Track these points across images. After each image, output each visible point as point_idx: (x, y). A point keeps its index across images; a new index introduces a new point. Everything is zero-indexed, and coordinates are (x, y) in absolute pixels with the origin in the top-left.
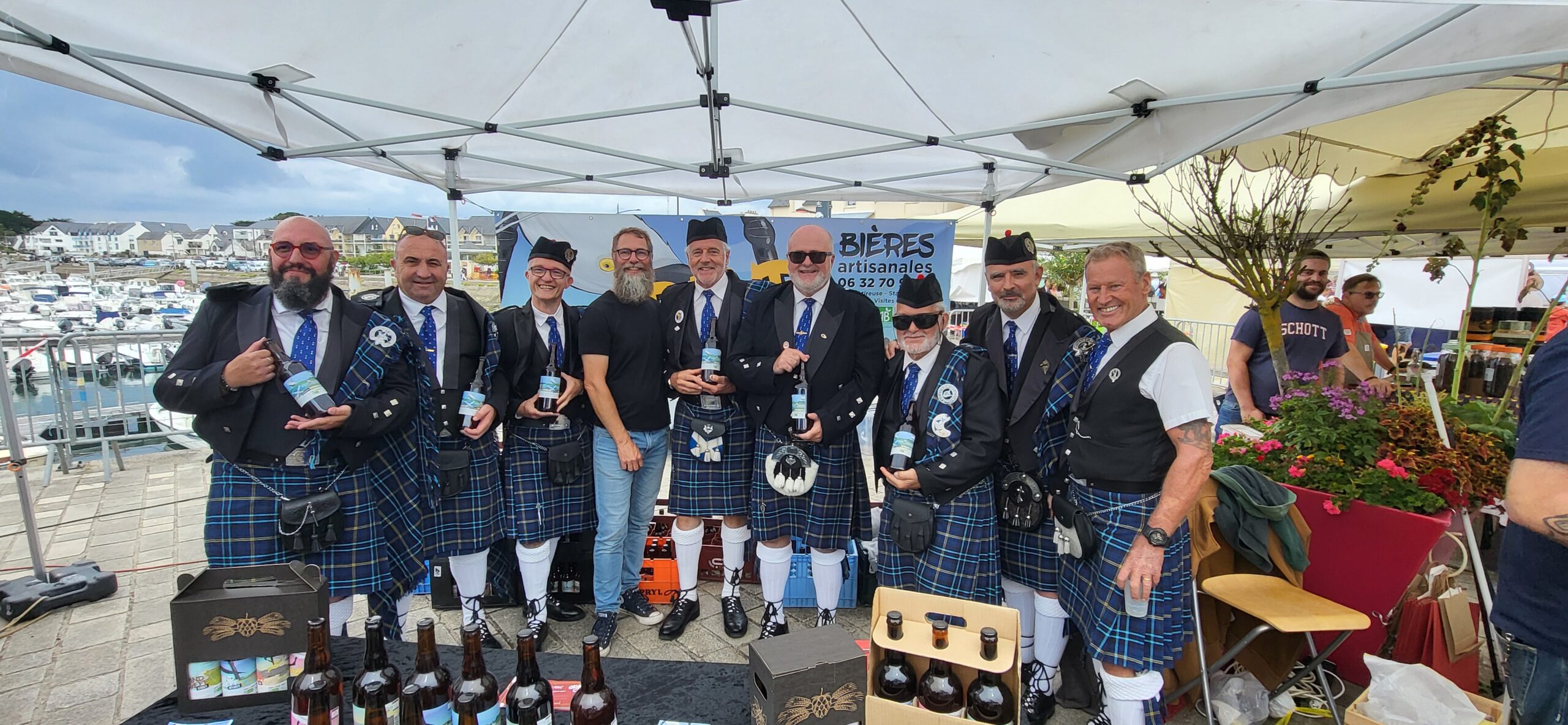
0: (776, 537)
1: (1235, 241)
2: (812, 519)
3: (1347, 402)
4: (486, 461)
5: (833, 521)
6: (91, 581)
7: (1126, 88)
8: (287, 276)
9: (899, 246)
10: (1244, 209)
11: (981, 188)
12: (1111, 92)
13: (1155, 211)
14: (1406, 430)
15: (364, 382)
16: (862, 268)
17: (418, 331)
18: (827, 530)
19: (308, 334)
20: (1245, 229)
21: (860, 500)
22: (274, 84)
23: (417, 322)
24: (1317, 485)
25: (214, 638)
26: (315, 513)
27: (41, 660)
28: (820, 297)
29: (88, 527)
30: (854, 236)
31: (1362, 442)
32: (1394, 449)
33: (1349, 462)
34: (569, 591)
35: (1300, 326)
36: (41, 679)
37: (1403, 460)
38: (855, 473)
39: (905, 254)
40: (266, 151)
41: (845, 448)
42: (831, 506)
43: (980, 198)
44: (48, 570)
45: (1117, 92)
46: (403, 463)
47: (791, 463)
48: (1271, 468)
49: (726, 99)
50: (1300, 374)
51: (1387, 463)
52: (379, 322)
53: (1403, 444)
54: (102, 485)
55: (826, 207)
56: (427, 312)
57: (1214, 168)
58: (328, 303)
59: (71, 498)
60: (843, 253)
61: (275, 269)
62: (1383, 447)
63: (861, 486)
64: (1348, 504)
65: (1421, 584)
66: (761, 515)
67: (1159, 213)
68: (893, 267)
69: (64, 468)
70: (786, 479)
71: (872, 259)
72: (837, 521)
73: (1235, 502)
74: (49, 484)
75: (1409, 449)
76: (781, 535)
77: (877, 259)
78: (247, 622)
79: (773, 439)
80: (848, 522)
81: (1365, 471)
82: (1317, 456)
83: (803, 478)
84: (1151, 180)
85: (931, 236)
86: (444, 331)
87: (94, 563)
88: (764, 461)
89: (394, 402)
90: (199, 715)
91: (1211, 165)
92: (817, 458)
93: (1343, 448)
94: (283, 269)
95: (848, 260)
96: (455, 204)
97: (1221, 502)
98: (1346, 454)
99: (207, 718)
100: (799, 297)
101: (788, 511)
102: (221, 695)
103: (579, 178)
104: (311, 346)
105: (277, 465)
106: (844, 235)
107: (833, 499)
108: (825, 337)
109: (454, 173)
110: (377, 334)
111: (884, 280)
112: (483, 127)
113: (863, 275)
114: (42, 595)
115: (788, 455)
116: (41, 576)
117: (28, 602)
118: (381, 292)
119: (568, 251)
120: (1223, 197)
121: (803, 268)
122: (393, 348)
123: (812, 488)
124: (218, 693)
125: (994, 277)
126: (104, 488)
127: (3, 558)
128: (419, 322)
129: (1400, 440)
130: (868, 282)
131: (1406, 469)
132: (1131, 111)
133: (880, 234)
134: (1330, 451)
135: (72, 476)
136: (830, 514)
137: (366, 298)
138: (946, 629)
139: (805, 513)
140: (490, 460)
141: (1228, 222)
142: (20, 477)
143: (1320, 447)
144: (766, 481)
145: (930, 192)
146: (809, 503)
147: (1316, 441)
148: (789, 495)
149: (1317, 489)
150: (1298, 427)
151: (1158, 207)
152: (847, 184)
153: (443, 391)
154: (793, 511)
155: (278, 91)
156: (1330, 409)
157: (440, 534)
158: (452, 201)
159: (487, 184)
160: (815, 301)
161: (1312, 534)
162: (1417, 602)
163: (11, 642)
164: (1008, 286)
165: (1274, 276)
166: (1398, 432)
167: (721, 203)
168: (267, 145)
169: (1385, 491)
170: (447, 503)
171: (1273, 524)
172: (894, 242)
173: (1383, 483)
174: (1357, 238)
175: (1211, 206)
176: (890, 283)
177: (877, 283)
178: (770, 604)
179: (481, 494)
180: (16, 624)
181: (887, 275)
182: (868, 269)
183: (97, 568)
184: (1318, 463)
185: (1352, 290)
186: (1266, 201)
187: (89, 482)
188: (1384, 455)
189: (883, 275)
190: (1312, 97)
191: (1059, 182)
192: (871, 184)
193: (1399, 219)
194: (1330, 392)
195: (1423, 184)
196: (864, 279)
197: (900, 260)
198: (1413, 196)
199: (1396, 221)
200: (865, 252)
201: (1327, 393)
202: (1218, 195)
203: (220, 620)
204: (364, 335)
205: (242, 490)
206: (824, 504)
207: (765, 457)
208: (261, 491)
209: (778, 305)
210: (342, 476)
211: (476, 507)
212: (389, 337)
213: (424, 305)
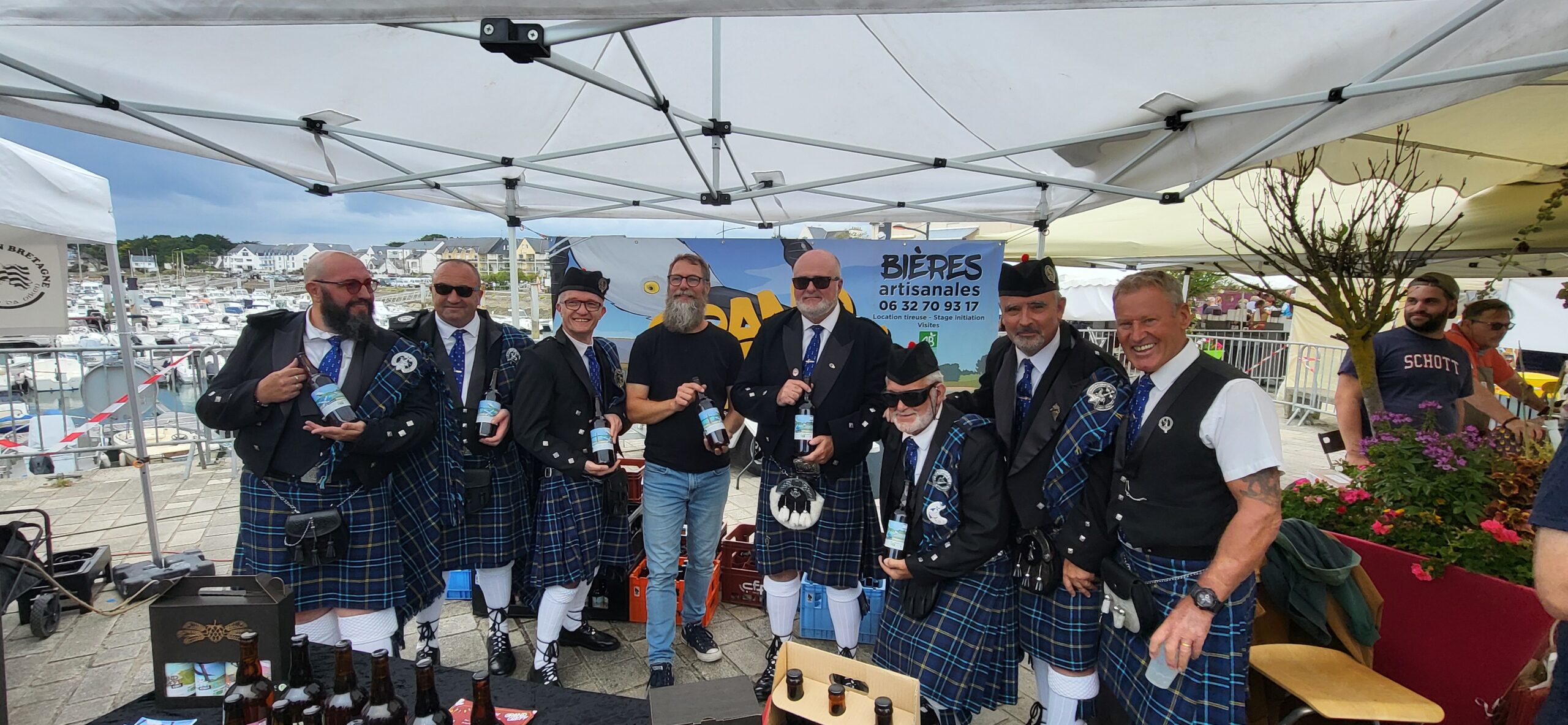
0: (781, 571)
1: (1319, 263)
2: (818, 554)
3: (1447, 451)
4: (509, 479)
5: (840, 557)
6: (193, 568)
7: (1157, 102)
9: (944, 267)
10: (1331, 225)
11: (1033, 207)
12: (1142, 107)
13: (1225, 230)
14: (1523, 486)
15: (381, 406)
16: (904, 290)
17: (449, 353)
18: (834, 566)
19: (334, 358)
20: (1333, 248)
21: (873, 536)
22: (321, 126)
23: (449, 344)
24: (1405, 545)
25: (186, 641)
26: (316, 529)
28: (829, 324)
29: (207, 518)
30: (896, 258)
31: (1466, 498)
32: (1505, 507)
33: (1449, 519)
34: (598, 606)
35: (1428, 358)
36: (136, 656)
37: (1516, 522)
38: (866, 507)
39: (951, 276)
40: (312, 188)
41: (853, 481)
42: (838, 542)
43: (1033, 217)
44: (164, 556)
45: (1149, 106)
46: (424, 482)
47: (796, 496)
48: (1355, 522)
49: (726, 127)
50: (1391, 415)
51: (1494, 525)
52: (403, 349)
53: (1518, 502)
54: (229, 480)
56: (458, 336)
57: (1292, 182)
59: (202, 491)
60: (885, 275)
62: (1493, 504)
64: (1441, 570)
65: (1538, 669)
66: (765, 548)
67: (1230, 232)
68: (937, 290)
69: (203, 465)
70: (791, 512)
71: (914, 282)
72: (844, 557)
73: (1284, 559)
74: (188, 477)
76: (786, 569)
77: (921, 281)
78: (215, 628)
79: (778, 470)
80: (857, 558)
81: (1463, 533)
82: (1410, 512)
83: (809, 511)
84: (1185, 199)
85: (978, 257)
86: (474, 353)
87: (200, 552)
88: (769, 493)
89: (410, 423)
91: (1290, 178)
92: (822, 491)
93: (1442, 502)
95: (889, 282)
96: (514, 230)
97: (1271, 563)
98: (1445, 511)
100: (807, 323)
101: (794, 544)
102: (195, 694)
103: (626, 204)
105: (292, 480)
106: (886, 257)
107: (840, 534)
108: (833, 367)
109: (514, 201)
110: (398, 360)
111: (928, 303)
112: (500, 161)
113: (905, 298)
114: (153, 578)
115: (793, 488)
116: (158, 563)
117: (140, 584)
118: (417, 315)
119: (602, 282)
120: (1304, 215)
121: (807, 295)
122: (414, 374)
123: (818, 522)
124: (192, 693)
126: (230, 484)
128: (450, 344)
129: (1515, 497)
130: (910, 305)
131: (1519, 533)
132: (1163, 124)
133: (923, 256)
134: (1425, 506)
135: (208, 472)
136: (835, 549)
137: (401, 320)
138: (842, 693)
139: (810, 547)
140: (513, 478)
142: (144, 473)
143: (1413, 501)
144: (770, 513)
146: (815, 537)
147: (1408, 493)
148: (794, 529)
149: (1407, 549)
150: (1386, 475)
151: (1229, 225)
152: (890, 205)
154: (798, 545)
155: (326, 133)
156: (1425, 458)
157: (463, 547)
158: (511, 228)
159: (543, 211)
160: (823, 328)
161: (1386, 602)
162: (1530, 693)
163: (122, 619)
164: (1025, 320)
165: (1366, 300)
166: (1512, 488)
167: (761, 226)
168: (313, 182)
169: (1488, 557)
170: (470, 518)
171: (1335, 590)
172: (939, 263)
173: (1487, 548)
174: (1489, 257)
175: (1288, 223)
176: (935, 306)
177: (920, 306)
178: (777, 637)
179: (503, 510)
180: (130, 603)
181: (931, 298)
182: (911, 291)
183: (202, 558)
184: (1408, 520)
185: (1474, 318)
186: (1356, 219)
187: (220, 477)
188: (1491, 515)
189: (926, 298)
190: (1339, 107)
191: (1104, 201)
192: (916, 205)
193: (1521, 237)
194: (1425, 437)
195: (1554, 195)
196: (908, 302)
197: (945, 283)
198: (1540, 210)
199: (1517, 239)
200: (908, 274)
201: (1421, 438)
202: (1299, 211)
203: (192, 625)
204: (385, 361)
205: (264, 502)
206: (830, 539)
207: (770, 488)
208: (279, 504)
209: (787, 333)
210: (356, 495)
211: (498, 523)
212: (410, 363)
213: (456, 329)
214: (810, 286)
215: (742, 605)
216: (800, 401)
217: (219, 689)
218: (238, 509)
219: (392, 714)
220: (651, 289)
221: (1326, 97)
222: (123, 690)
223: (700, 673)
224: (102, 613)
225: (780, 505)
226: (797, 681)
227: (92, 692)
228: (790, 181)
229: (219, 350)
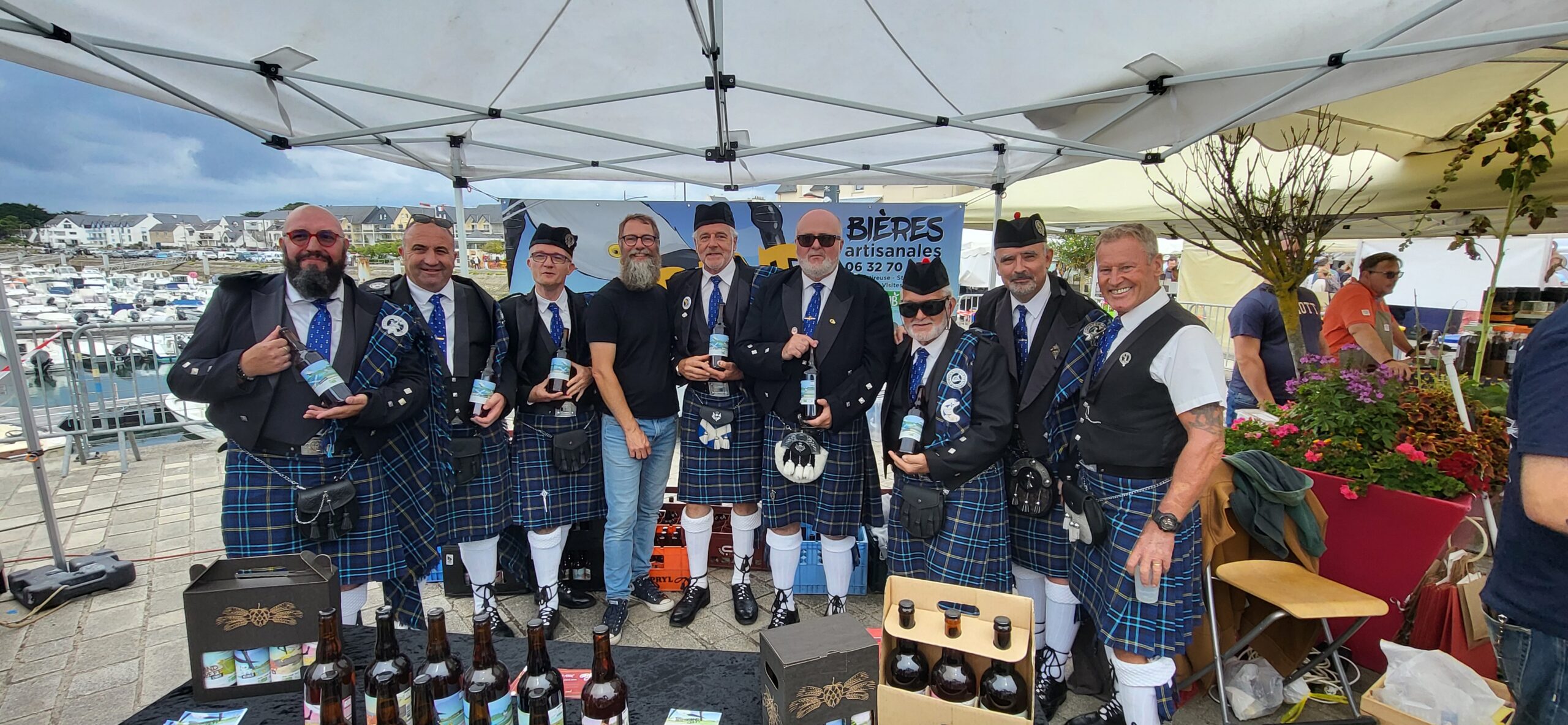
0: (786, 524)
1: (1252, 222)
2: (822, 506)
3: (1366, 386)
4: (496, 448)
5: (843, 508)
6: (110, 570)
7: (1141, 63)
8: (304, 264)
10: (1261, 189)
11: (991, 170)
12: (1126, 67)
13: (1170, 192)
14: (1426, 414)
15: (378, 371)
16: (869, 252)
17: (427, 320)
18: (838, 517)
19: (322, 323)
20: (1262, 209)
21: (871, 487)
22: (276, 72)
23: (426, 311)
24: (1335, 469)
25: (227, 628)
26: (331, 503)
27: (62, 648)
28: (829, 282)
29: (106, 516)
30: (861, 220)
31: (1381, 426)
32: (1413, 432)
33: (1367, 446)
34: (580, 578)
37: (1423, 444)
38: (865, 459)
39: (913, 238)
40: (270, 139)
41: (855, 434)
42: (841, 493)
43: (990, 180)
44: (68, 559)
45: (1134, 67)
46: (416, 451)
47: (800, 450)
48: (1288, 453)
49: (731, 81)
50: (1317, 357)
51: (1407, 447)
52: (391, 311)
53: (1423, 428)
54: (119, 475)
55: (833, 192)
57: (1230, 148)
58: (340, 292)
59: (89, 488)
61: (291, 257)
62: (1402, 431)
63: (871, 472)
64: (1366, 489)
66: (771, 502)
68: (901, 251)
69: (82, 460)
70: (796, 465)
71: (878, 243)
72: (847, 508)
73: (1251, 487)
75: (1429, 432)
76: (791, 522)
78: (259, 612)
79: (782, 426)
80: (858, 508)
81: (1383, 455)
82: (1336, 441)
83: (813, 465)
84: (1166, 159)
85: (940, 219)
86: (452, 320)
87: (112, 552)
88: (773, 449)
89: (408, 391)
90: (214, 704)
91: (1227, 145)
92: (826, 445)
93: (1361, 432)
94: (299, 258)
95: (855, 244)
96: (461, 192)
97: (1236, 488)
98: (1364, 438)
99: (223, 707)
100: (807, 282)
101: (798, 498)
102: (236, 684)
103: (584, 164)
104: (325, 335)
105: (292, 454)
106: (852, 219)
107: (843, 486)
108: (834, 322)
109: (460, 160)
110: (389, 323)
111: (892, 264)
112: (487, 112)
113: (870, 259)
114: (62, 584)
115: (797, 443)
116: (61, 566)
117: (49, 591)
119: (568, 237)
120: (1239, 177)
121: (810, 253)
122: (405, 337)
123: (822, 475)
124: (233, 682)
125: (1005, 260)
126: (121, 479)
127: (25, 547)
128: (429, 310)
129: (1419, 423)
130: (875, 266)
131: (1426, 453)
132: (1146, 88)
133: (888, 218)
134: (1347, 435)
135: (90, 467)
136: (838, 500)
137: (374, 286)
138: (958, 618)
139: (815, 500)
140: (500, 447)
141: (1244, 203)
142: (38, 468)
143: (1337, 431)
144: (775, 468)
145: (938, 174)
146: (819, 489)
147: (1334, 425)
148: (799, 482)
149: (1334, 473)
150: (1315, 410)
151: (1173, 188)
152: (855, 168)
153: (454, 379)
154: (802, 498)
155: (281, 79)
156: (1348, 393)
157: (452, 521)
158: (458, 189)
159: (493, 171)
160: (824, 286)
161: (1329, 519)
162: (1436, 588)
163: (33, 630)
164: (1019, 269)
166: (1417, 415)
167: (727, 188)
168: (271, 134)
169: (1402, 475)
171: (1289, 509)
172: (902, 226)
173: (1401, 468)
175: (1227, 186)
176: (898, 267)
177: (885, 267)
178: (781, 591)
179: (492, 480)
180: (37, 613)
181: (894, 260)
182: (876, 253)
183: (115, 558)
184: (1335, 448)
185: (1372, 270)
186: (1284, 180)
187: (106, 472)
188: (1403, 439)
189: (890, 259)
190: (1335, 71)
191: (1070, 162)
192: (879, 168)
193: (1432, 197)
194: (1349, 375)
195: (1456, 159)
196: (872, 264)
197: (908, 244)
198: (1445, 173)
199: (1429, 198)
200: (873, 236)
201: (1345, 376)
202: (1235, 175)
203: (233, 610)
204: (377, 324)
205: (258, 479)
206: (834, 491)
207: (774, 444)
208: (276, 479)
209: (787, 292)
210: (356, 465)
211: (487, 493)
212: (401, 327)
213: (433, 294)
214: (816, 243)
215: (721, 568)
217: (263, 676)
221: (1326, 62)
223: (697, 634)
224: (7, 626)
225: (785, 459)
226: (910, 610)
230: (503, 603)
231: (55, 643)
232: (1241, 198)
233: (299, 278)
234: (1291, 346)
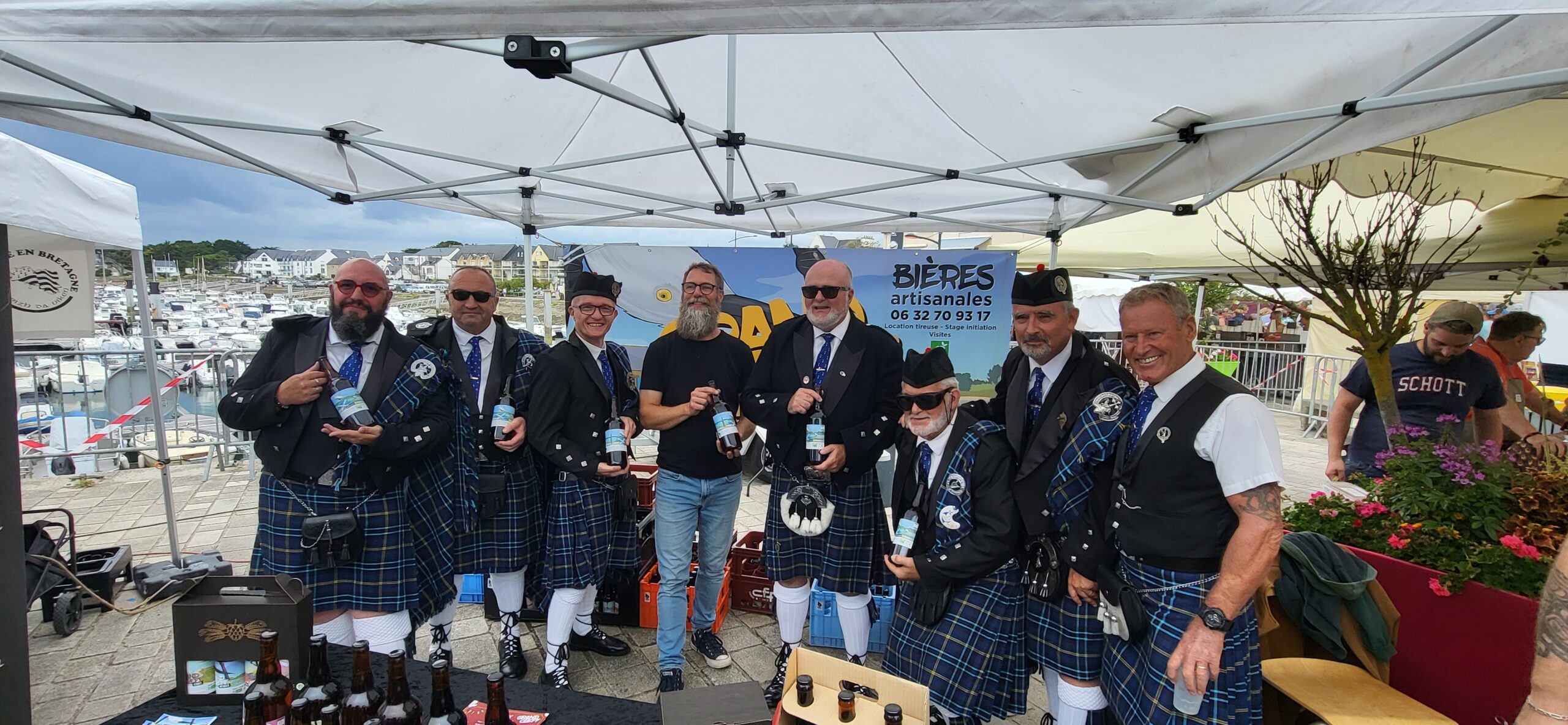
0: (791, 577)
1: (1334, 274)
2: (828, 561)
3: (1465, 465)
4: (524, 485)
5: (850, 564)
6: (212, 569)
7: (1169, 116)
8: (347, 310)
9: (956, 277)
10: (1347, 236)
11: (1046, 217)
12: (1155, 120)
13: (1240, 241)
14: (1544, 502)
15: (399, 411)
16: (916, 300)
17: (465, 359)
18: (844, 573)
19: (355, 363)
20: (1349, 260)
21: (882, 543)
22: (344, 137)
23: (466, 350)
24: (1423, 559)
25: (207, 640)
26: (331, 531)
27: (159, 636)
28: (840, 332)
29: (225, 519)
30: (908, 267)
31: (1484, 513)
32: (1524, 523)
33: (1468, 535)
34: (609, 611)
37: (1536, 537)
38: (875, 513)
39: (962, 286)
40: (334, 196)
41: (863, 488)
42: (848, 549)
43: (1045, 227)
44: (183, 556)
45: (1162, 119)
46: (439, 488)
47: (806, 504)
48: (1371, 536)
49: (741, 138)
50: (1408, 428)
51: (1513, 540)
52: (422, 356)
53: (1539, 517)
54: (248, 482)
56: (475, 343)
57: (1307, 194)
58: (378, 337)
59: (220, 493)
60: (897, 284)
61: (337, 303)
62: (1513, 519)
63: (883, 527)
64: (1460, 585)
66: (776, 554)
67: (1244, 243)
68: (949, 299)
69: (222, 467)
70: (801, 520)
71: (926, 291)
72: (855, 564)
73: (1300, 574)
74: (207, 479)
75: (1545, 525)
76: (796, 575)
77: (932, 291)
78: (236, 627)
79: (789, 477)
80: (867, 565)
81: (1482, 548)
82: (1428, 526)
83: (819, 518)
84: (1200, 210)
85: (990, 267)
86: (490, 359)
87: (218, 553)
88: (780, 500)
89: (426, 429)
90: (193, 709)
91: (1305, 190)
92: (833, 498)
93: (1460, 517)
94: (343, 304)
95: (901, 292)
96: (530, 236)
97: (1284, 573)
98: (1463, 526)
99: (196, 713)
100: (817, 332)
101: (804, 550)
102: (215, 692)
103: (640, 213)
104: (353, 376)
105: (310, 482)
106: (898, 267)
107: (850, 541)
108: (844, 375)
109: (530, 209)
110: (418, 366)
111: (940, 312)
112: (518, 171)
113: (917, 307)
114: (172, 578)
115: (803, 496)
116: (177, 563)
117: (161, 584)
118: (435, 321)
119: (614, 286)
120: (1319, 227)
121: (816, 304)
122: (432, 380)
123: (828, 529)
124: (212, 691)
125: (1019, 318)
126: (248, 486)
127: (157, 543)
128: (467, 351)
129: (1535, 512)
130: (922, 315)
131: (1540, 549)
132: (1176, 136)
133: (936, 266)
134: (1443, 520)
135: (226, 474)
136: (845, 556)
137: (419, 326)
138: (852, 700)
139: (820, 554)
140: (527, 484)
142: (165, 475)
143: (1430, 516)
144: (780, 519)
145: (990, 222)
146: (825, 543)
147: (1425, 507)
148: (805, 535)
149: (1424, 564)
150: (1403, 489)
151: (1244, 237)
152: (903, 215)
153: (481, 417)
154: (808, 551)
155: (348, 143)
156: (1443, 472)
157: (478, 551)
158: (527, 236)
159: (558, 219)
160: (834, 337)
161: (1403, 619)
163: (142, 618)
165: (1382, 313)
166: (1532, 502)
167: (774, 235)
168: (335, 191)
169: (1507, 573)
170: (484, 521)
171: (1349, 603)
172: (951, 273)
173: (1506, 563)
175: (1303, 235)
176: (947, 315)
177: (932, 315)
178: (787, 644)
179: (517, 515)
180: (149, 602)
181: (943, 308)
182: (922, 301)
183: (220, 559)
184: (1425, 534)
186: (1372, 231)
187: (237, 479)
188: (1511, 530)
189: (938, 308)
190: (1352, 121)
191: (1117, 211)
192: (928, 215)
193: (1540, 250)
194: (1443, 451)
196: (919, 312)
197: (956, 293)
199: (1536, 253)
200: (920, 283)
201: (1438, 452)
202: (1314, 223)
203: (213, 624)
204: (405, 367)
205: (282, 504)
206: (840, 546)
207: (781, 495)
208: (296, 506)
209: (798, 340)
210: (371, 498)
211: (513, 528)
212: (429, 370)
213: (473, 336)
214: (819, 296)
215: (751, 612)
216: (812, 410)
217: (238, 687)
218: (257, 511)
219: (408, 714)
220: (664, 296)
221: (1340, 111)
222: (143, 688)
223: (709, 679)
224: (123, 612)
225: (791, 512)
226: (807, 687)
227: (113, 689)
228: (804, 191)
229: (238, 354)
230: (536, 629)
231: (155, 632)
232: (1322, 249)
233: (339, 322)
234: (1382, 413)
